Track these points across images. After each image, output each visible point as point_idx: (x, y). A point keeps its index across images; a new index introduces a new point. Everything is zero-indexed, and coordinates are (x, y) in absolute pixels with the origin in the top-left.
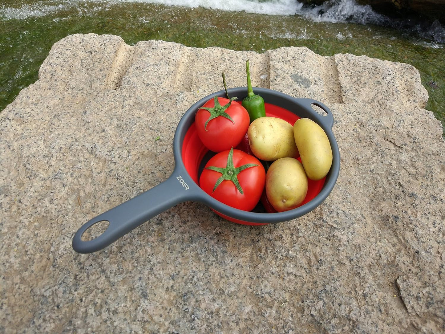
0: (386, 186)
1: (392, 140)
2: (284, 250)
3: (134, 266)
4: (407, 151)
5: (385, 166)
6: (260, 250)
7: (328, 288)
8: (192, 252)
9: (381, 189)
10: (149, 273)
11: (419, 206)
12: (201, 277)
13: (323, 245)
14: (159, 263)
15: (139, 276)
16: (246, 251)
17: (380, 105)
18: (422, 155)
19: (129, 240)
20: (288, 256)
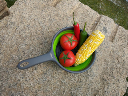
9: (107, 71)
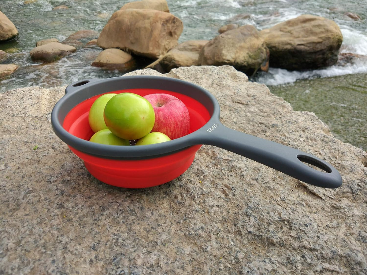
0: (252, 128)
1: (239, 102)
2: (197, 189)
3: (42, 253)
4: (253, 105)
5: (243, 117)
6: (176, 197)
7: (251, 205)
8: (107, 219)
10: (63, 253)
11: (283, 130)
12: (127, 237)
13: (228, 176)
14: (71, 240)
15: (51, 259)
16: (163, 203)
17: (219, 86)
18: (264, 104)
19: (28, 232)
20: (204, 193)
